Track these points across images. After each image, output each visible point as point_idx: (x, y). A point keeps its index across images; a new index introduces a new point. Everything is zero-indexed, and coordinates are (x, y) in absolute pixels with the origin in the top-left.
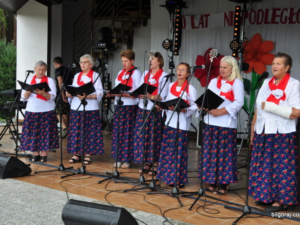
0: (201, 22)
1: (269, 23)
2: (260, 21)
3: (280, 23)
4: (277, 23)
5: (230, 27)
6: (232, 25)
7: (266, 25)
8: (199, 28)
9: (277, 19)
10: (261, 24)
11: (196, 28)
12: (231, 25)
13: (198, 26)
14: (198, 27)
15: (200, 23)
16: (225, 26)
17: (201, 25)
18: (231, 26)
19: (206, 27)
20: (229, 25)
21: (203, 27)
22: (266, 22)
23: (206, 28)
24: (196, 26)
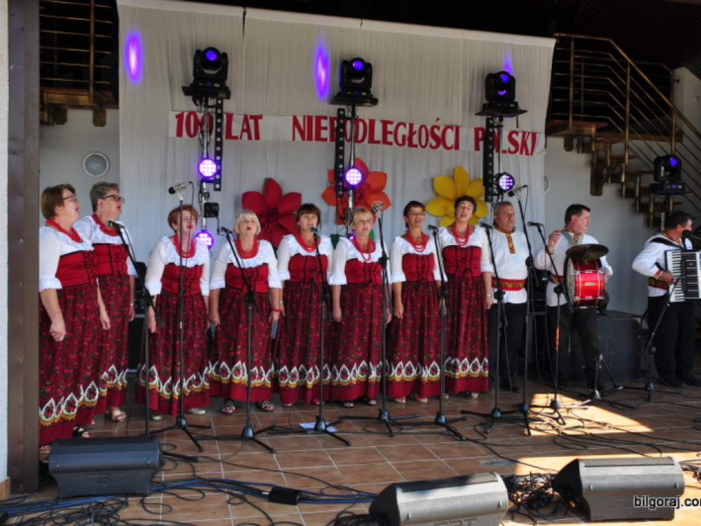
0: (245, 128)
1: (378, 142)
2: (360, 137)
3: (394, 144)
4: (391, 144)
5: (306, 142)
6: (312, 140)
7: (370, 145)
8: (241, 138)
9: (390, 138)
10: (363, 143)
11: (236, 138)
12: (310, 139)
13: (239, 135)
14: (239, 137)
15: (243, 130)
16: (294, 140)
17: (245, 135)
18: (310, 142)
19: (257, 137)
20: (304, 139)
21: (250, 138)
22: (372, 141)
23: (257, 141)
24: (233, 135)
